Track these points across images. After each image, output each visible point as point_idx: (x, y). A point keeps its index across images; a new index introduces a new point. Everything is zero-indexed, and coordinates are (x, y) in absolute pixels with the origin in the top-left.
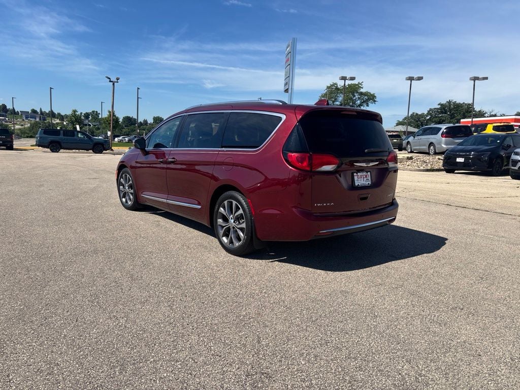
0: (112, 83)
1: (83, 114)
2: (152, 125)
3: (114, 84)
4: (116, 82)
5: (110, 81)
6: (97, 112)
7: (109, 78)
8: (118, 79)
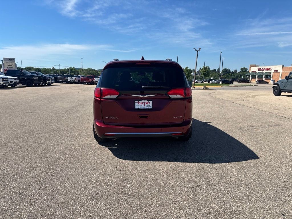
0: (197, 52)
1: (201, 69)
2: (240, 73)
3: (198, 52)
4: (199, 51)
5: (196, 51)
6: (208, 67)
7: (196, 49)
8: (200, 49)
